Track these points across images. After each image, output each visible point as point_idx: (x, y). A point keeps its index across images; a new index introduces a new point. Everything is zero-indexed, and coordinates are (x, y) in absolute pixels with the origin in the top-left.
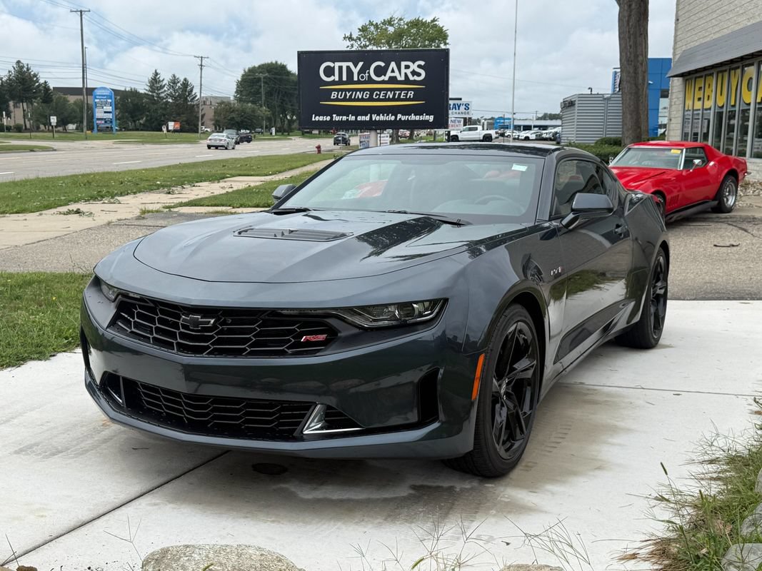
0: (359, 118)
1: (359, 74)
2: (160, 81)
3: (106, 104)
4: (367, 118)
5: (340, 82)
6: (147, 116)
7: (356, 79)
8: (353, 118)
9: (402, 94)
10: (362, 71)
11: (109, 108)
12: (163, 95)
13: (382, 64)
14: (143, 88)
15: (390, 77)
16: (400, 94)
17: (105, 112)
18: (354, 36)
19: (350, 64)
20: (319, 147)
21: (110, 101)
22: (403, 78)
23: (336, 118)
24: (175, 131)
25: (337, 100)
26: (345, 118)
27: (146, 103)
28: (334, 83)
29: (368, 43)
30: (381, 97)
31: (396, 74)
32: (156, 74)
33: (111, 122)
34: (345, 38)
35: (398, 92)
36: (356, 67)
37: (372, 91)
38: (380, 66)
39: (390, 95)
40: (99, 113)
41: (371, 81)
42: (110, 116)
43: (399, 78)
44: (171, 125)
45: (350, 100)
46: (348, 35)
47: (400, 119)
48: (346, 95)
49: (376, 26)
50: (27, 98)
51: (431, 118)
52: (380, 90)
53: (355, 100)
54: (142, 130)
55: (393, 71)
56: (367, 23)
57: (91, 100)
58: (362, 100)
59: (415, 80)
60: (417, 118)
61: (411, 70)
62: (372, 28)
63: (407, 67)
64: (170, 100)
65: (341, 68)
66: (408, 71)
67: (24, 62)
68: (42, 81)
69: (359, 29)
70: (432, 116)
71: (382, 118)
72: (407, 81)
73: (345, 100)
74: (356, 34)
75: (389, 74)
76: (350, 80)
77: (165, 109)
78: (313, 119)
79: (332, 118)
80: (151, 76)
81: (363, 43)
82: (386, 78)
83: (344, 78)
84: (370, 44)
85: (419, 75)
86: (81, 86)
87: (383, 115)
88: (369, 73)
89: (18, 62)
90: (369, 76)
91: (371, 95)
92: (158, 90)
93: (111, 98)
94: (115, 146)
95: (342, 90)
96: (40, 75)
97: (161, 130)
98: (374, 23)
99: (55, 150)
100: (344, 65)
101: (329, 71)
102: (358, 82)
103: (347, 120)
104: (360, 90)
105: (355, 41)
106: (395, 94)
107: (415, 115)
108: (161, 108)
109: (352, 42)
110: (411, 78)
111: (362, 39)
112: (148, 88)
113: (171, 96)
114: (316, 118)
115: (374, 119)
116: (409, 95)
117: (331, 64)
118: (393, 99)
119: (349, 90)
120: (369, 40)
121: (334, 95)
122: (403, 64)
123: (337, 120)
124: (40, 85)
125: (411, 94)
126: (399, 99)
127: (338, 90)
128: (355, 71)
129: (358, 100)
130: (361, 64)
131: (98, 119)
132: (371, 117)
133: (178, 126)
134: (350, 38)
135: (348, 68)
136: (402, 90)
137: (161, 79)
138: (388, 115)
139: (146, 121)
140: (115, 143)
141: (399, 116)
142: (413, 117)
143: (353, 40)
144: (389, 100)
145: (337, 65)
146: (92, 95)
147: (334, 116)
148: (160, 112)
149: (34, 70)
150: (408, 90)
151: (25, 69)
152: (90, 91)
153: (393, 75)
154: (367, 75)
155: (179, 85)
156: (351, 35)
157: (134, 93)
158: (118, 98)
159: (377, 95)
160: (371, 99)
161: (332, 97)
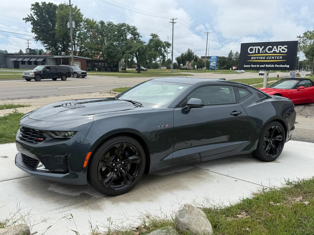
0: (261, 66)
1: (262, 50)
2: (232, 54)
3: (214, 61)
4: (264, 66)
5: (255, 53)
6: (227, 65)
7: (261, 52)
8: (259, 66)
9: (278, 57)
10: (263, 49)
11: (215, 63)
12: (232, 58)
13: (271, 47)
14: (226, 56)
15: (274, 52)
16: (277, 58)
17: (214, 64)
18: (301, 36)
19: (259, 47)
20: (278, 76)
21: (215, 60)
22: (278, 52)
23: (252, 66)
24: (235, 70)
25: (253, 60)
26: (255, 66)
27: (227, 61)
28: (253, 54)
29: (306, 39)
30: (270, 59)
31: (276, 50)
32: (231, 51)
33: (215, 67)
34: (297, 37)
35: (276, 57)
36: (261, 48)
37: (266, 56)
38: (270, 48)
39: (273, 58)
40: (212, 64)
41: (266, 53)
42: (215, 65)
43: (277, 52)
44: (234, 68)
45: (258, 59)
46: (299, 36)
47: (276, 66)
48: (257, 58)
49: (310, 33)
50: (190, 60)
51: (288, 66)
52: (269, 56)
53: (260, 60)
54: (224, 69)
55: (275, 49)
56: (307, 32)
57: (209, 60)
58: (263, 60)
59: (283, 53)
60: (283, 66)
61: (282, 49)
62: (309, 33)
63: (280, 48)
64: (235, 60)
65: (256, 49)
66: (281, 49)
67: (190, 49)
68: (195, 55)
69: (303, 34)
70: (289, 66)
71: (269, 66)
72: (280, 53)
73: (256, 60)
74: (302, 35)
75: (273, 50)
76: (259, 53)
77: (233, 62)
78: (244, 66)
79: (251, 66)
80: (229, 52)
81: (305, 38)
82: (272, 52)
83: (257, 52)
84: (308, 39)
85: (285, 50)
86: (205, 56)
87: (270, 65)
88: (266, 50)
89: (189, 49)
90: (266, 51)
91: (266, 58)
92: (231, 56)
93: (216, 59)
94: (213, 74)
95: (255, 56)
96: (194, 53)
97: (230, 69)
98: (310, 31)
99: (193, 76)
100: (257, 47)
101: (251, 50)
102: (262, 53)
103: (256, 67)
104: (262, 56)
105: (302, 38)
106: (275, 57)
107: (282, 65)
108: (232, 62)
109: (300, 39)
110: (282, 52)
111: (304, 37)
112: (228, 56)
113: (235, 58)
114: (245, 66)
115: (266, 66)
116: (280, 58)
117: (252, 47)
118: (274, 59)
119: (258, 56)
120: (307, 38)
121: (252, 58)
122: (279, 47)
123: (253, 67)
124: (194, 56)
125: (281, 58)
126: (276, 59)
127: (254, 56)
128: (261, 49)
129: (261, 60)
130: (263, 47)
131: (211, 66)
132: (265, 66)
133: (236, 68)
134: (300, 37)
135: (258, 48)
136: (277, 56)
137: (233, 53)
138: (272, 65)
139: (226, 66)
140: (213, 73)
141: (276, 65)
142: (281, 66)
143: (301, 38)
144: (273, 60)
145: (254, 47)
146: (210, 58)
147: (252, 65)
148: (231, 63)
149: (193, 51)
150: (280, 56)
151: (190, 51)
152: (209, 57)
153: (275, 51)
154: (265, 51)
155: (238, 55)
156: (300, 36)
157: (224, 58)
158: (218, 59)
159: (268, 58)
160: (266, 59)
161: (252, 59)
